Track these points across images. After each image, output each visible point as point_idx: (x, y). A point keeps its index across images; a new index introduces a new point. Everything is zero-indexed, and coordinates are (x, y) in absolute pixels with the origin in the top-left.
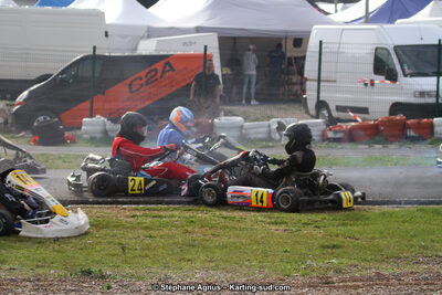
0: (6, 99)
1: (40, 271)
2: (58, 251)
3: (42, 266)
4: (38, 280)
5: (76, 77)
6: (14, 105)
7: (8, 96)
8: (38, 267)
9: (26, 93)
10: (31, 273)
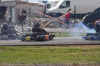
0: (80, 19)
1: (89, 62)
2: (94, 57)
3: (90, 61)
4: (89, 65)
5: (97, 13)
6: (82, 20)
7: (81, 18)
8: (89, 61)
9: (85, 17)
10: (87, 63)
